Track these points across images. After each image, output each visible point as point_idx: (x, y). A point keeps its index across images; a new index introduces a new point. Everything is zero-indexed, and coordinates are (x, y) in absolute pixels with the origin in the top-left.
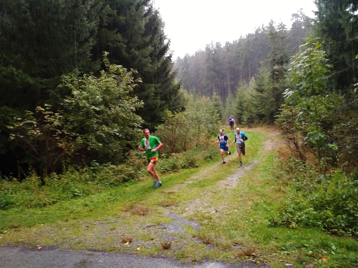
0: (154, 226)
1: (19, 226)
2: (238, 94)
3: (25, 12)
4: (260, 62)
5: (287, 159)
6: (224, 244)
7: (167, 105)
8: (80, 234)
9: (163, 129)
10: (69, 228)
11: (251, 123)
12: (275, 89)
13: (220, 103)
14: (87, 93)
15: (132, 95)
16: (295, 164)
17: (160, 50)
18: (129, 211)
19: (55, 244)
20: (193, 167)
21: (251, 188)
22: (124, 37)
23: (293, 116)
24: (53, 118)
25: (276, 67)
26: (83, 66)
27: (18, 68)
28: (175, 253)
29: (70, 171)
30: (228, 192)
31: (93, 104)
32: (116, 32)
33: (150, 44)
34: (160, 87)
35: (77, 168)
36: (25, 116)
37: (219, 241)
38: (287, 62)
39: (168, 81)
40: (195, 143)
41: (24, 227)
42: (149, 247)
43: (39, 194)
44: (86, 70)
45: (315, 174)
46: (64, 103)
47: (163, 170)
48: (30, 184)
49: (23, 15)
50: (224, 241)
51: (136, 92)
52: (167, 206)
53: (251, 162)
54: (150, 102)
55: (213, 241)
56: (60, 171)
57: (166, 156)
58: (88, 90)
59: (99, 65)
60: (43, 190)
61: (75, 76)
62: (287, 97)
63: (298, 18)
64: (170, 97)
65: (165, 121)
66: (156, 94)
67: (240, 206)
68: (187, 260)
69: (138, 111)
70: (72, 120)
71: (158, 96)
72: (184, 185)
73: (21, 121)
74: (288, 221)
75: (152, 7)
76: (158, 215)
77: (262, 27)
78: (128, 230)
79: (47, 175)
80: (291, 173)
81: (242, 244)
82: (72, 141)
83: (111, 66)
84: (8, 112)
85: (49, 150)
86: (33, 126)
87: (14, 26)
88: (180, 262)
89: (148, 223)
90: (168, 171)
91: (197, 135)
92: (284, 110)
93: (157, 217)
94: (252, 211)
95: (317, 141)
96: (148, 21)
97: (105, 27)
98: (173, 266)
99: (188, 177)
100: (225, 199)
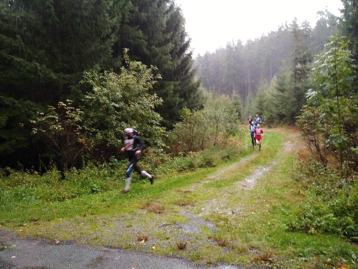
0: (170, 225)
1: (38, 220)
2: (258, 93)
3: (49, 8)
4: (282, 61)
5: (307, 161)
6: (240, 247)
7: (186, 103)
8: (97, 229)
9: (181, 127)
10: (87, 223)
11: (270, 123)
12: (297, 89)
13: (240, 101)
14: (108, 90)
15: (152, 92)
16: (316, 167)
17: (181, 47)
18: (146, 208)
19: (73, 239)
20: (210, 167)
21: (269, 190)
22: (145, 34)
23: (315, 117)
24: (74, 113)
25: (299, 66)
26: (104, 62)
27: (41, 63)
28: (191, 254)
29: (90, 166)
30: (245, 193)
31: (113, 101)
32: (137, 28)
33: (170, 41)
34: (179, 85)
35: (96, 163)
36: (47, 110)
37: (235, 243)
38: (310, 61)
39: (188, 79)
40: (213, 142)
41: (43, 220)
42: (165, 246)
43: (59, 187)
44: (108, 66)
45: (336, 179)
46: (85, 99)
47: (181, 168)
48: (51, 178)
49: (48, 10)
50: (240, 243)
51: (156, 89)
52: (182, 205)
53: (269, 163)
54: (168, 99)
55: (229, 244)
56: (79, 166)
57: (183, 154)
58: (109, 87)
59: (120, 62)
60: (63, 184)
61: (96, 72)
62: (310, 97)
63: (323, 15)
64: (189, 95)
65: (183, 119)
66: (175, 91)
67: (258, 208)
68: (202, 262)
69: (157, 109)
70: (93, 116)
71: (177, 94)
72: (201, 185)
73: (43, 116)
74: (306, 227)
75: (173, 3)
76: (174, 214)
77: (286, 24)
78: (144, 228)
79: (67, 170)
80: (311, 176)
81: (258, 248)
82: (92, 137)
83: (131, 63)
84: (31, 106)
85: (69, 144)
86: (55, 121)
87: (39, 22)
88: (195, 263)
89: (164, 222)
90: (185, 169)
91: (215, 134)
92: (305, 111)
93: (173, 216)
94: (270, 214)
95: (340, 144)
96: (169, 18)
97: (127, 23)
98: (187, 267)
99: (205, 177)
100: (242, 201)
